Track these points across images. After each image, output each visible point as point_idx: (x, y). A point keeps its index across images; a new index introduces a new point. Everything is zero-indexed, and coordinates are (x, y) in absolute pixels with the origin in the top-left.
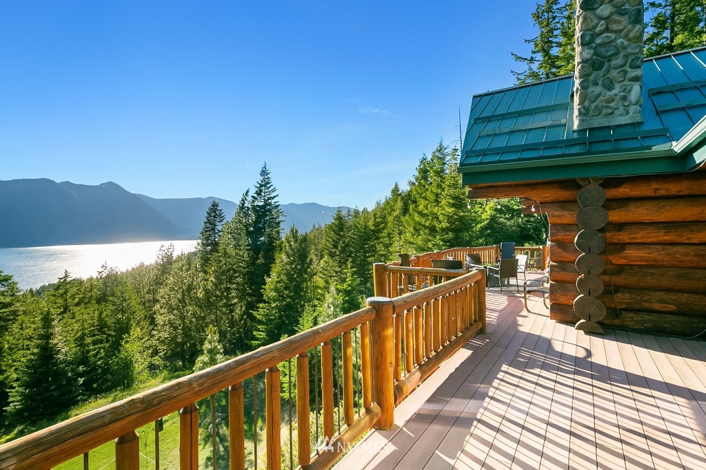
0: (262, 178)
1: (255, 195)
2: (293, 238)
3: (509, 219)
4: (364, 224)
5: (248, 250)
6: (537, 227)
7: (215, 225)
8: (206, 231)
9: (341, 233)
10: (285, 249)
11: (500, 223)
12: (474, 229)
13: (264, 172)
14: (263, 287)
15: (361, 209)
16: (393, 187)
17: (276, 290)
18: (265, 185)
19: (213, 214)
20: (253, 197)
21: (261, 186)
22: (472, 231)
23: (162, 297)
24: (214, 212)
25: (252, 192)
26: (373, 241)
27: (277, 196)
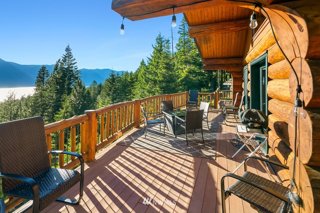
0: (66, 53)
1: (63, 62)
2: (79, 86)
3: (194, 77)
4: (125, 79)
5: (55, 93)
6: (207, 81)
7: (44, 79)
8: (38, 82)
9: (114, 83)
10: (73, 92)
11: (190, 79)
12: (177, 81)
13: (68, 49)
15: (129, 72)
16: (141, 61)
18: (68, 57)
19: (42, 73)
21: (66, 57)
22: (176, 82)
24: (43, 71)
26: (130, 88)
27: (76, 63)
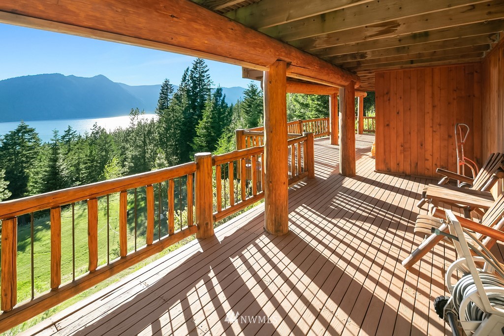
0: (197, 58)
1: (193, 70)
7: (167, 95)
8: (161, 100)
14: (197, 126)
17: (206, 128)
18: (200, 63)
19: (166, 88)
20: (191, 71)
21: (197, 63)
23: (131, 139)
24: (167, 86)
25: (191, 68)
27: (208, 70)
